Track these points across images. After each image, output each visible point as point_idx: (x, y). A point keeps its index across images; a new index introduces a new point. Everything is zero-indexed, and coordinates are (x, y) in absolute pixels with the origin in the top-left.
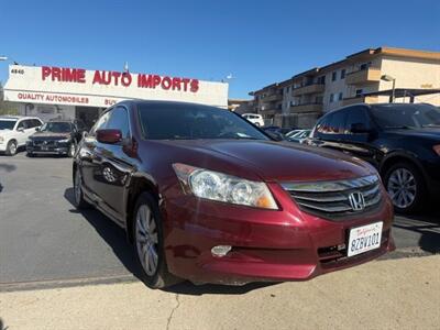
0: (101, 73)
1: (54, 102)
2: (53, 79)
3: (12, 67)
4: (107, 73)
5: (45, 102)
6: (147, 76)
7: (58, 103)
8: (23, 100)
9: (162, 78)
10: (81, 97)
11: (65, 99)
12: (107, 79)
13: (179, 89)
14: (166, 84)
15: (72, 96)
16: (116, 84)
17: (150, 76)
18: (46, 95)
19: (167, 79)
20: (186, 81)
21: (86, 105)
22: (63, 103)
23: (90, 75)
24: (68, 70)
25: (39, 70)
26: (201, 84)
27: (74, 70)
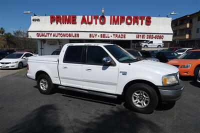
0: (86, 17)
1: (58, 38)
2: (57, 24)
3: (33, 18)
4: (90, 17)
5: (52, 37)
6: (116, 17)
7: (60, 38)
8: (40, 38)
9: (126, 17)
10: (74, 33)
11: (64, 35)
12: (90, 21)
13: (138, 24)
14: (129, 21)
15: (68, 33)
16: (96, 24)
17: (118, 17)
18: (53, 33)
19: (129, 18)
20: (142, 18)
21: (77, 38)
22: (63, 38)
23: (79, 19)
24: (66, 17)
25: (49, 18)
26: (153, 19)
27: (69, 17)
